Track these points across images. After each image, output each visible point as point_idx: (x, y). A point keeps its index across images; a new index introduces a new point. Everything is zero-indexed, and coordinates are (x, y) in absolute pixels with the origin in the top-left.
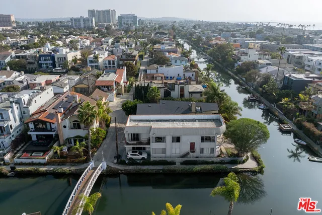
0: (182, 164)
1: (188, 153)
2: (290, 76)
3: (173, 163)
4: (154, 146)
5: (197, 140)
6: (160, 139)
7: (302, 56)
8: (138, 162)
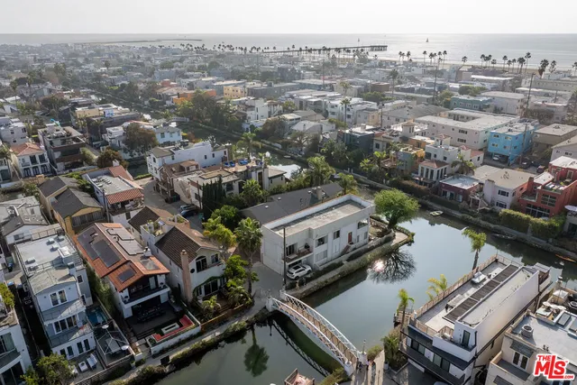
0: (348, 260)
1: (348, 247)
2: (351, 132)
3: (340, 264)
4: (317, 250)
5: (352, 228)
6: (321, 241)
7: (320, 101)
8: (309, 276)
